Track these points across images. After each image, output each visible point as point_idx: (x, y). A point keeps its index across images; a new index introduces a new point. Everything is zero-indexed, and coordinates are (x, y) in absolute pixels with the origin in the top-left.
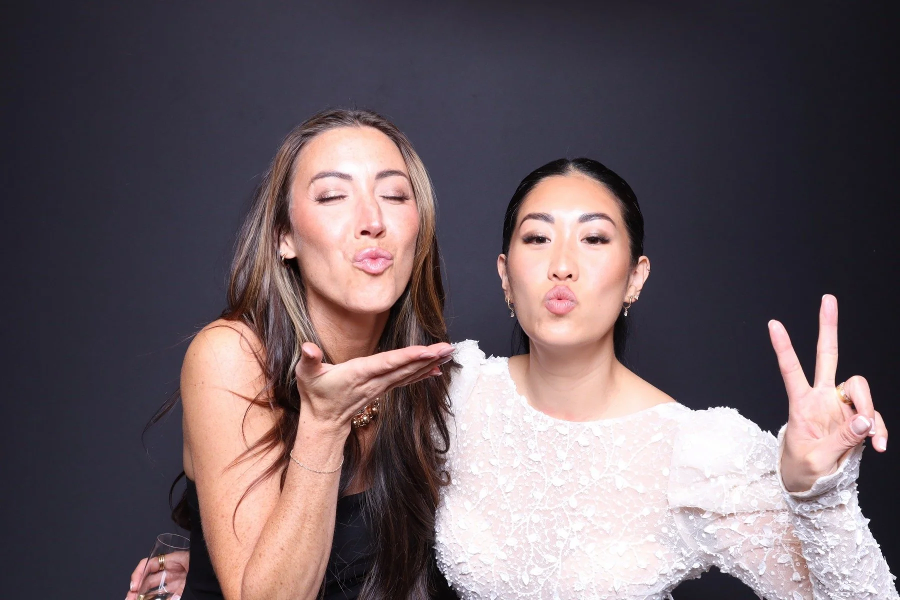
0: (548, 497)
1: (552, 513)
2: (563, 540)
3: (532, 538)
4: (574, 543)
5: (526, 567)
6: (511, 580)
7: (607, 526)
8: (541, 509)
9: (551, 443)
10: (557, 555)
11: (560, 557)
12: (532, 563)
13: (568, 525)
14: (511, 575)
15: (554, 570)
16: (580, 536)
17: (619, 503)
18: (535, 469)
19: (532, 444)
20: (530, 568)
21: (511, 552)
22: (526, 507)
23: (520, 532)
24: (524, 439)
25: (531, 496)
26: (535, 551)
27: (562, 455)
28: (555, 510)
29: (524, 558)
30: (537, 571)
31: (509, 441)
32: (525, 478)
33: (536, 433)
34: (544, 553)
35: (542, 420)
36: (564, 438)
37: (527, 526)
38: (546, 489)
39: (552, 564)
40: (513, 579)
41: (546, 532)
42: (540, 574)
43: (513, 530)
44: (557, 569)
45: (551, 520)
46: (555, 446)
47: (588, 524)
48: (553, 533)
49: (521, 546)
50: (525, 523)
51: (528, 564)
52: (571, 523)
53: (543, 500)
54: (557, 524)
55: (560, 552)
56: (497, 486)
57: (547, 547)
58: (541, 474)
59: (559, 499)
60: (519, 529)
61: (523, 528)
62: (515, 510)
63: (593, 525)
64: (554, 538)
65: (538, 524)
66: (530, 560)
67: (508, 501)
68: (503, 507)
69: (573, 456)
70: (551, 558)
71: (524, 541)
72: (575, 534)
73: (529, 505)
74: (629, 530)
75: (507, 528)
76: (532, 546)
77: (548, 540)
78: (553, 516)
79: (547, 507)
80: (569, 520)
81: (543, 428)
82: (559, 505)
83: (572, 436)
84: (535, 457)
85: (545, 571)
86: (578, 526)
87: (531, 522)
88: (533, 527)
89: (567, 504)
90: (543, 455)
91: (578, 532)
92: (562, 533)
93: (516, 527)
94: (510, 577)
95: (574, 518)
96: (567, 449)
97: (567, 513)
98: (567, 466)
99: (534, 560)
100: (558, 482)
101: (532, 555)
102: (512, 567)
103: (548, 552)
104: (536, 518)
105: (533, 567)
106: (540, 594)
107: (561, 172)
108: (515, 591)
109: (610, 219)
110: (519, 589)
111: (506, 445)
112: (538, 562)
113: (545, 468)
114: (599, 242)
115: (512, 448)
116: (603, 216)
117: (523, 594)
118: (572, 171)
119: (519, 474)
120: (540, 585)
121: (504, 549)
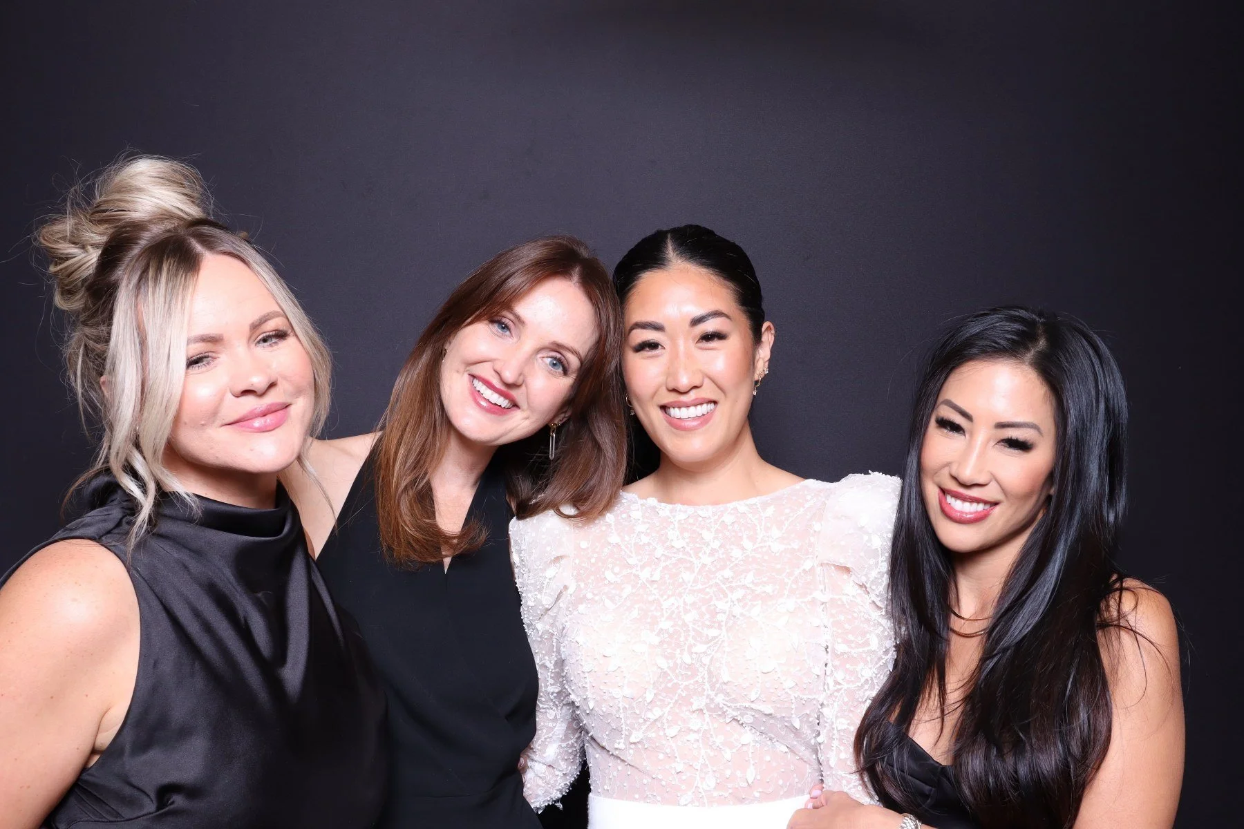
2: (725, 613)
3: (688, 618)
4: (737, 610)
5: (686, 648)
6: (669, 668)
7: (769, 589)
8: (695, 588)
9: (694, 528)
10: (720, 627)
11: (724, 628)
13: (726, 596)
14: (670, 661)
15: (720, 642)
16: (741, 604)
17: (779, 566)
18: (681, 556)
19: (672, 534)
20: (690, 647)
21: (666, 635)
22: (677, 591)
23: (674, 616)
24: (663, 532)
25: (681, 580)
26: (694, 630)
27: (707, 535)
28: (711, 587)
29: (682, 639)
30: (700, 648)
31: (645, 539)
33: (676, 523)
34: (705, 629)
35: (680, 511)
36: (708, 521)
37: (681, 609)
38: (696, 570)
39: (717, 637)
40: (671, 665)
41: (703, 609)
42: (703, 651)
43: (666, 615)
44: (723, 641)
45: (707, 597)
46: (698, 530)
47: (749, 591)
48: (712, 608)
49: (678, 628)
50: (678, 608)
51: (687, 643)
52: (730, 595)
53: (695, 581)
54: (714, 598)
55: (723, 624)
56: (640, 582)
57: (708, 623)
58: (688, 558)
59: (713, 576)
60: (673, 612)
61: (676, 611)
63: (753, 591)
64: (714, 613)
65: (694, 604)
66: (690, 639)
67: (655, 592)
68: (651, 598)
69: (720, 535)
70: (713, 632)
71: (680, 623)
72: (736, 603)
73: (680, 589)
74: (794, 586)
75: (659, 614)
76: (691, 625)
77: (707, 616)
78: (708, 593)
79: (700, 586)
80: (727, 591)
81: (682, 516)
83: (716, 517)
84: (678, 544)
85: (709, 647)
86: (739, 593)
87: (685, 603)
88: (688, 607)
89: (722, 578)
90: (687, 540)
91: (739, 600)
92: (721, 605)
93: (669, 612)
94: (668, 663)
95: (732, 589)
96: (713, 530)
97: (724, 587)
98: (716, 544)
99: (694, 638)
100: (707, 560)
101: (692, 633)
102: (669, 651)
103: (710, 627)
104: (690, 599)
105: (695, 645)
106: (706, 676)
107: (662, 264)
108: (675, 681)
109: (723, 314)
110: (680, 678)
111: (641, 543)
112: (699, 639)
113: (691, 552)
114: (716, 339)
115: (649, 544)
116: (717, 314)
117: (686, 683)
118: (674, 261)
119: (663, 564)
120: (705, 665)
121: (658, 635)
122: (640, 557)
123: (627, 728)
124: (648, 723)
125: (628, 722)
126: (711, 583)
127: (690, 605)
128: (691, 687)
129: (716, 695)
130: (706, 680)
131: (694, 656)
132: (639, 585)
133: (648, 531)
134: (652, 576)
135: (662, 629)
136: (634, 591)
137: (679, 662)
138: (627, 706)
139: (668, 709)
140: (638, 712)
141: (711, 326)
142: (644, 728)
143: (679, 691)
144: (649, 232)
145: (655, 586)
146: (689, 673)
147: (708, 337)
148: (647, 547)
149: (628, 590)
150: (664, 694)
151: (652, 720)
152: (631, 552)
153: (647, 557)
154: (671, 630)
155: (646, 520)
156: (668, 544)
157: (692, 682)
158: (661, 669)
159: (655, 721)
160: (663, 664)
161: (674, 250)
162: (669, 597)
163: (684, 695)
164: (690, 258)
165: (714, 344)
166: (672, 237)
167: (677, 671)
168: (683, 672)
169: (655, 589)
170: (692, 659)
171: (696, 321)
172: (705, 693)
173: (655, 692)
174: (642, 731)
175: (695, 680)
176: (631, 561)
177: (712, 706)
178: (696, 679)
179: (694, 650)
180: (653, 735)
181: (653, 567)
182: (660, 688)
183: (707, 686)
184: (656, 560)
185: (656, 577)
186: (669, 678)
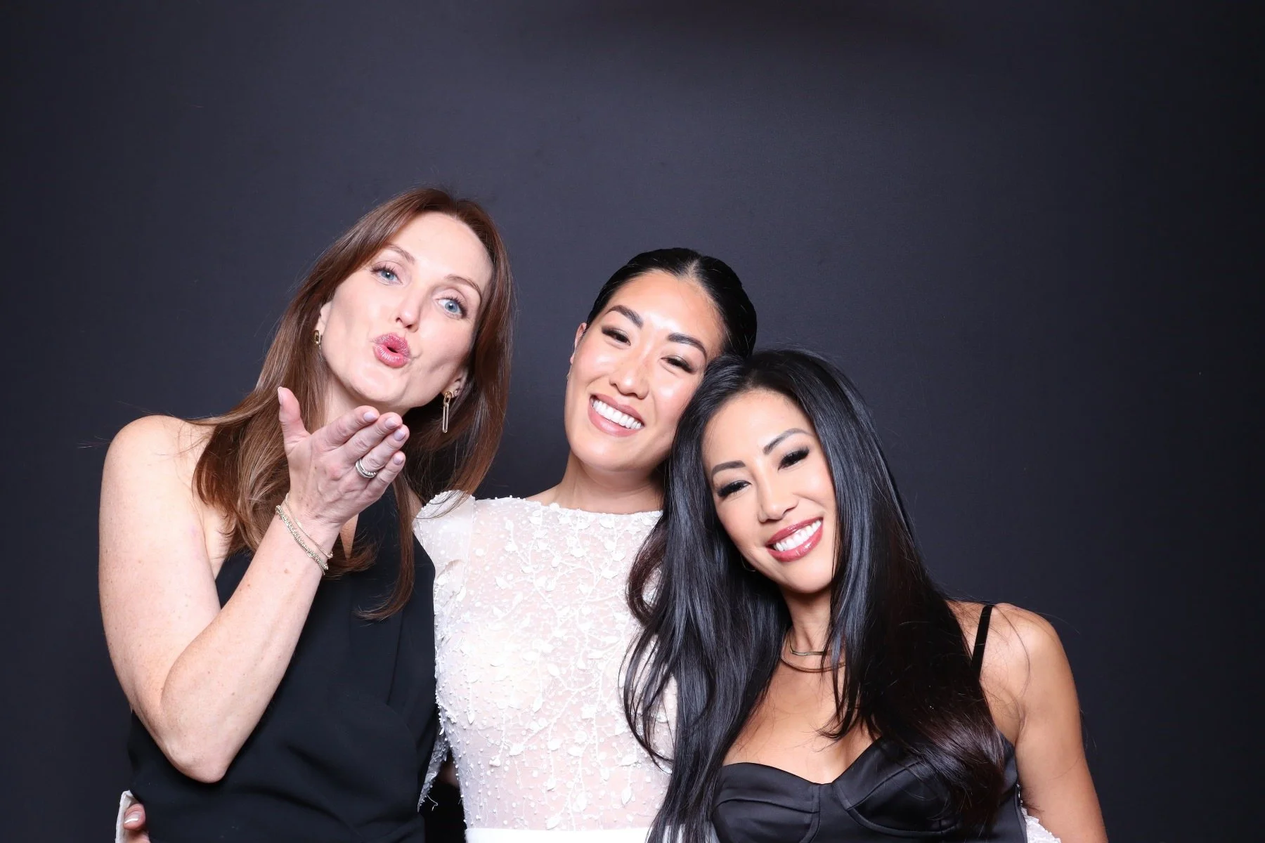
0: (598, 590)
1: (607, 603)
2: (624, 623)
3: (584, 627)
5: (581, 654)
8: (592, 601)
9: (596, 535)
10: (618, 635)
11: (622, 635)
12: (589, 649)
15: (617, 648)
18: (579, 565)
19: (572, 540)
20: (586, 653)
21: (559, 644)
22: (573, 602)
23: (569, 625)
26: (590, 637)
28: (610, 599)
29: (577, 646)
30: (597, 654)
31: (543, 546)
32: (568, 576)
33: (576, 531)
34: (603, 636)
35: (582, 518)
36: (610, 530)
38: (595, 583)
40: (564, 672)
41: (601, 620)
42: (599, 657)
44: (621, 647)
46: (600, 539)
48: (610, 619)
49: (572, 636)
50: (573, 618)
51: (583, 650)
53: (594, 593)
54: (613, 611)
55: (623, 632)
58: (588, 569)
59: (612, 589)
62: (560, 607)
64: (612, 624)
66: (586, 646)
67: (549, 601)
69: (623, 546)
70: (610, 640)
75: (552, 622)
76: (587, 633)
77: (605, 626)
78: (607, 606)
79: (598, 599)
81: (583, 525)
82: (614, 595)
84: (578, 553)
85: (606, 654)
87: (581, 614)
90: (588, 549)
92: (620, 617)
93: (563, 621)
99: (590, 645)
101: (588, 641)
102: (562, 658)
104: (587, 610)
105: (591, 651)
106: (600, 682)
107: (678, 272)
108: (567, 689)
110: (573, 685)
111: (538, 551)
112: (595, 646)
113: (592, 563)
115: (547, 551)
117: (577, 690)
119: (559, 574)
120: (600, 671)
121: (551, 643)
122: (536, 566)
123: (508, 741)
124: (530, 735)
125: (509, 734)
126: (610, 596)
127: (587, 616)
128: (584, 694)
129: (609, 702)
130: (600, 686)
131: (589, 662)
132: (532, 593)
133: (546, 537)
134: (547, 584)
135: (556, 638)
136: (526, 598)
137: (573, 668)
138: (511, 717)
139: (554, 720)
140: (521, 723)
142: (526, 739)
143: (570, 699)
145: (550, 595)
146: (583, 680)
148: (544, 555)
149: (519, 597)
150: (552, 703)
151: (535, 732)
152: (528, 560)
153: (543, 566)
154: (565, 638)
155: (545, 526)
156: (567, 551)
157: (585, 688)
158: (552, 676)
159: (539, 732)
160: (555, 671)
162: (564, 606)
163: (574, 703)
167: (570, 679)
168: (576, 679)
169: (550, 598)
170: (587, 665)
171: (675, 338)
172: (598, 699)
173: (544, 701)
174: (523, 743)
175: (588, 686)
176: (526, 569)
177: (603, 715)
178: (590, 685)
179: (590, 656)
180: (535, 747)
181: (549, 576)
182: (550, 696)
183: (600, 692)
184: (552, 569)
185: (551, 587)
186: (560, 685)
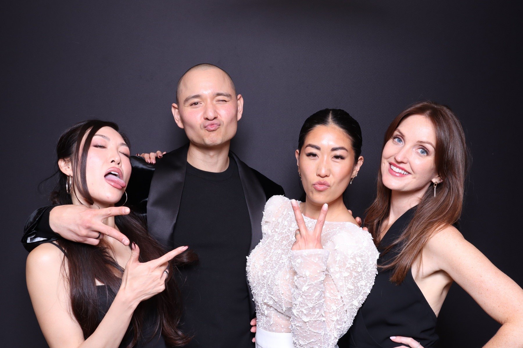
107: (326, 123)
109: (345, 149)
114: (340, 158)
116: (342, 148)
118: (330, 123)
141: (338, 153)
144: (323, 108)
147: (337, 157)
161: (332, 119)
164: (337, 124)
165: (339, 160)
166: (332, 113)
171: (334, 149)
